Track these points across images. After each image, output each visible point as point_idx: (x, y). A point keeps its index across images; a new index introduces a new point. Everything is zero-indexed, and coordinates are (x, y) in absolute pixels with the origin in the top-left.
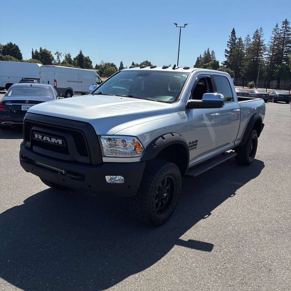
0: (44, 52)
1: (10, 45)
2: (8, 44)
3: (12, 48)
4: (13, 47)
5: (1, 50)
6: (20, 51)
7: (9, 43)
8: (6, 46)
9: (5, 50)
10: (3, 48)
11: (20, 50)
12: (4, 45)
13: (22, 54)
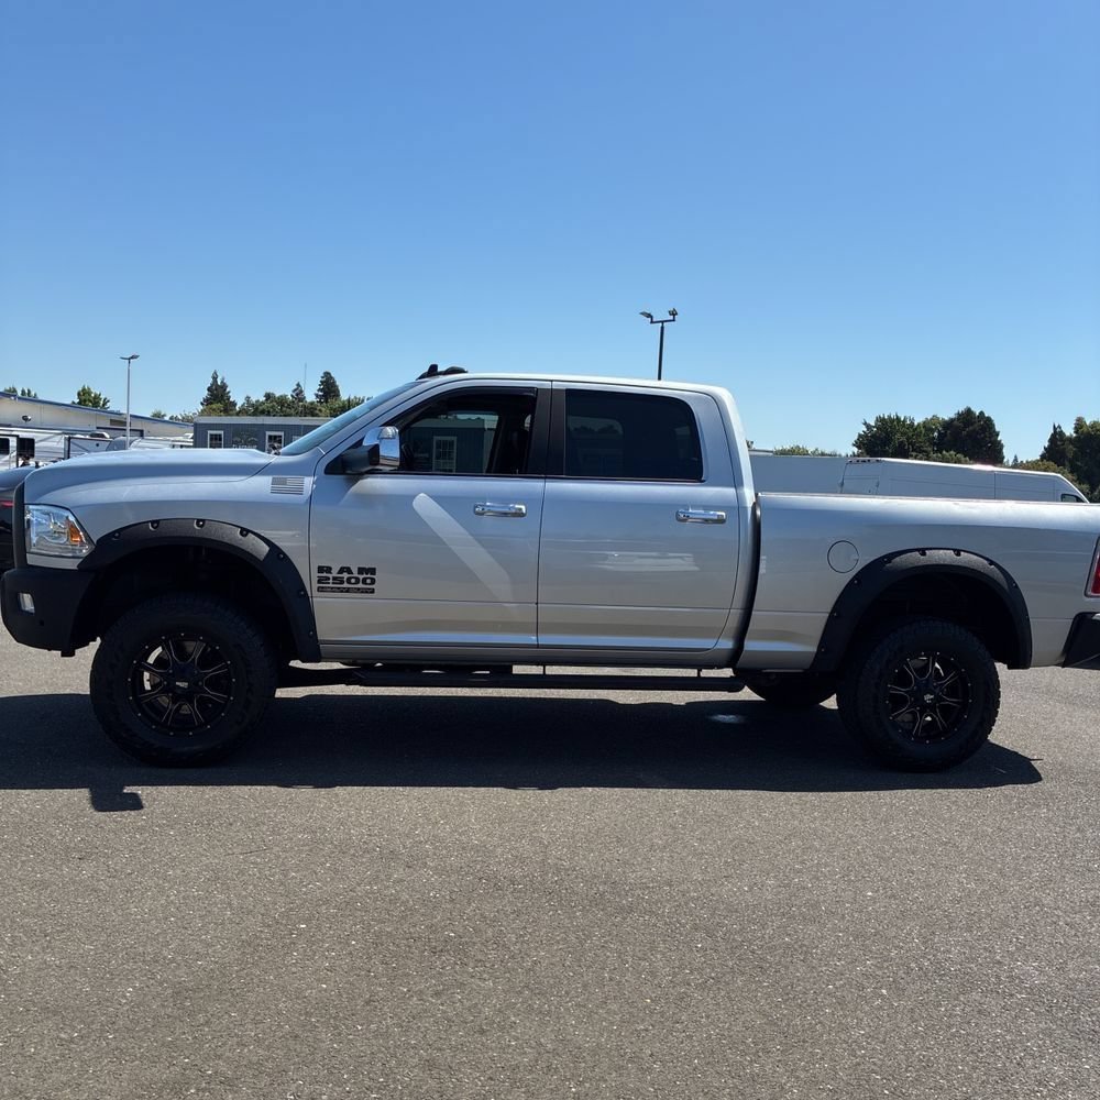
0: (1089, 433)
1: (967, 417)
2: (960, 415)
3: (971, 428)
4: (972, 424)
5: (936, 434)
6: (998, 435)
7: (962, 409)
8: (952, 420)
9: (945, 434)
10: (944, 428)
11: (997, 429)
12: (946, 419)
13: (1002, 446)
